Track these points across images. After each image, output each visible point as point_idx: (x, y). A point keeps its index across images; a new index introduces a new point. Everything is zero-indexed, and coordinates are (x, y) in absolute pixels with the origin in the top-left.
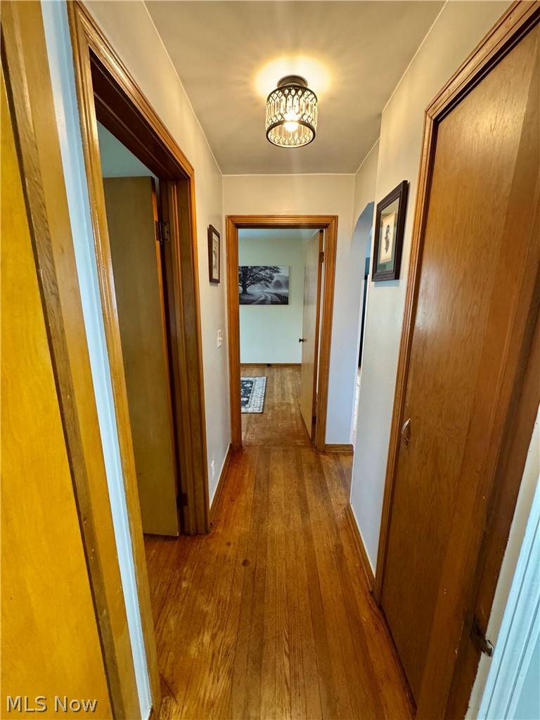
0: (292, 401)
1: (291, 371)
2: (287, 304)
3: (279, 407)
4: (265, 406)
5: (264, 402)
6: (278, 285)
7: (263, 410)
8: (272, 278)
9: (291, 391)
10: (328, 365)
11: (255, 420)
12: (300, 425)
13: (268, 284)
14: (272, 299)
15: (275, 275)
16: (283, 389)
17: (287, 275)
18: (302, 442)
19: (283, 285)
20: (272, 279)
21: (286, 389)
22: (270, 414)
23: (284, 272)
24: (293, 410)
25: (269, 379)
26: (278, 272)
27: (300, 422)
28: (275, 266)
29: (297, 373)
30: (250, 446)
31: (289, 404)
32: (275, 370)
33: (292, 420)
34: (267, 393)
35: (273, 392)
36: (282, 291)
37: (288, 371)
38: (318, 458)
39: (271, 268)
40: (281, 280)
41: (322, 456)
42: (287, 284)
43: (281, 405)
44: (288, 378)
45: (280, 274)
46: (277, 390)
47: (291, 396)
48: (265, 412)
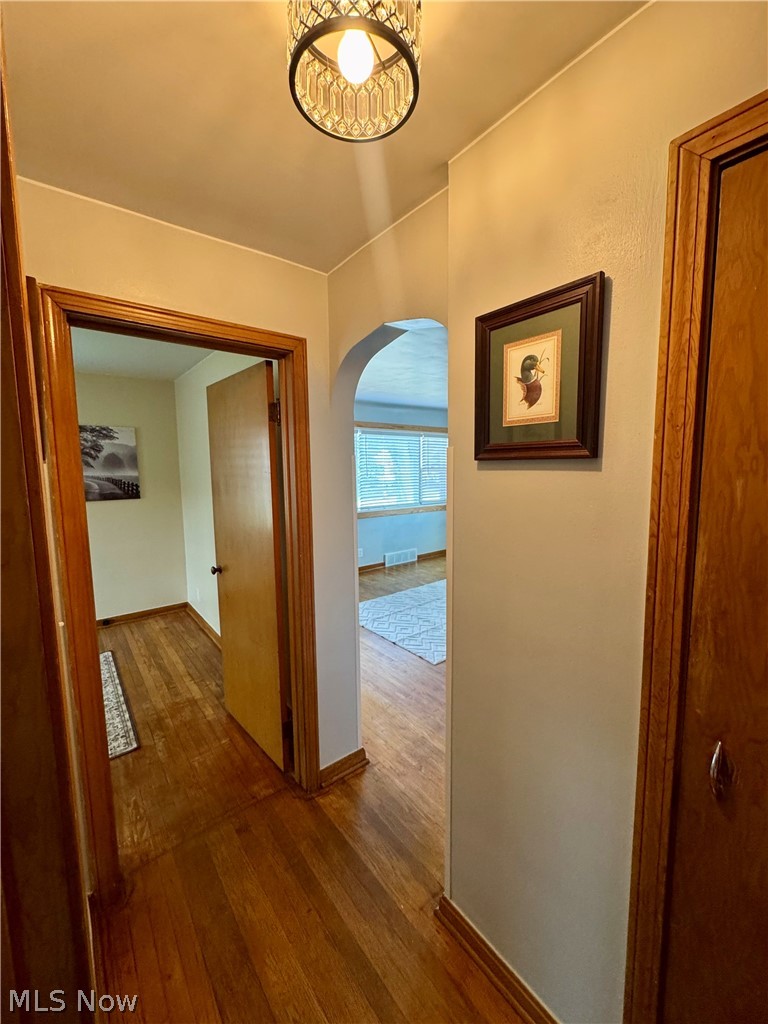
0: (196, 692)
1: (162, 624)
2: (139, 497)
3: (172, 717)
4: (139, 727)
5: (131, 717)
6: (113, 461)
7: (138, 739)
8: (97, 448)
9: (181, 668)
10: (313, 616)
11: (127, 775)
12: (241, 743)
13: (90, 460)
14: (100, 489)
15: (102, 442)
16: (161, 668)
17: (132, 444)
18: (267, 787)
19: (125, 462)
20: (99, 451)
21: (170, 669)
22: (160, 745)
23: (124, 439)
24: (209, 712)
25: (119, 654)
26: (112, 438)
27: (237, 737)
28: (104, 425)
29: (175, 624)
30: (146, 862)
31: (193, 702)
32: (126, 630)
33: (220, 740)
34: (130, 691)
35: (143, 684)
36: (125, 474)
37: (156, 626)
38: (316, 809)
39: (93, 430)
40: (120, 452)
41: (321, 800)
42: (134, 460)
43: (175, 709)
44: (163, 640)
45: (116, 441)
46: (149, 676)
47: (187, 679)
48: (145, 742)
